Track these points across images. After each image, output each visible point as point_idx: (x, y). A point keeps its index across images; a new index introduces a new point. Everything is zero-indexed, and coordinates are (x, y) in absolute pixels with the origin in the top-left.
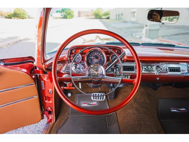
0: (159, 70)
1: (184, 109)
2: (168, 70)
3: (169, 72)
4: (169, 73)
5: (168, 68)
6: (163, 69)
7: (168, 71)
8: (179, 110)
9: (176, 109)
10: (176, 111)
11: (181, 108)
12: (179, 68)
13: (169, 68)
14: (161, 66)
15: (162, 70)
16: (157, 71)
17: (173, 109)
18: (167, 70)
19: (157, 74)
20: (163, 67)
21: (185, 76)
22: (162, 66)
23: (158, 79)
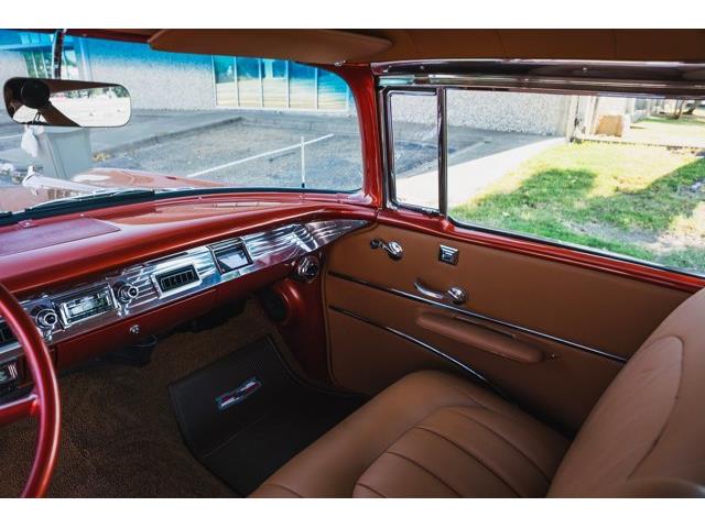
0: (129, 298)
1: (252, 384)
2: (157, 286)
3: (163, 291)
4: (164, 295)
5: (154, 280)
6: (140, 289)
7: (159, 290)
8: (240, 394)
9: (232, 393)
10: (232, 400)
11: (242, 384)
12: (191, 267)
13: (159, 277)
14: (130, 282)
15: (140, 294)
16: (122, 303)
17: (224, 400)
18: (155, 289)
19: (127, 313)
20: (138, 280)
21: (215, 287)
22: (135, 279)
23: (134, 329)
